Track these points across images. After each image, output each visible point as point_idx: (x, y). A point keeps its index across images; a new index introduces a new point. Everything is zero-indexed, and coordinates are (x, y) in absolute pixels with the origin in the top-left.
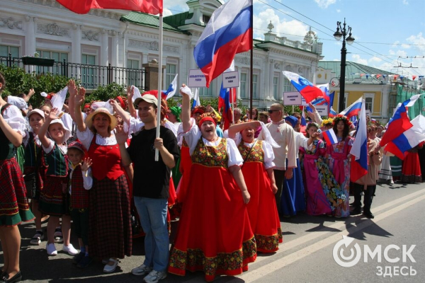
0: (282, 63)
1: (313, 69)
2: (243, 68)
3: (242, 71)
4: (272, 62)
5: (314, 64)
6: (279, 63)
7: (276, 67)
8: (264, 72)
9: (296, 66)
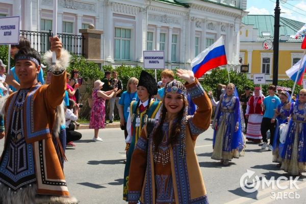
0: (204, 21)
1: (237, 26)
2: (163, 27)
3: (161, 30)
4: (192, 20)
5: (238, 21)
6: (200, 21)
7: (197, 26)
8: (184, 31)
9: (219, 23)
